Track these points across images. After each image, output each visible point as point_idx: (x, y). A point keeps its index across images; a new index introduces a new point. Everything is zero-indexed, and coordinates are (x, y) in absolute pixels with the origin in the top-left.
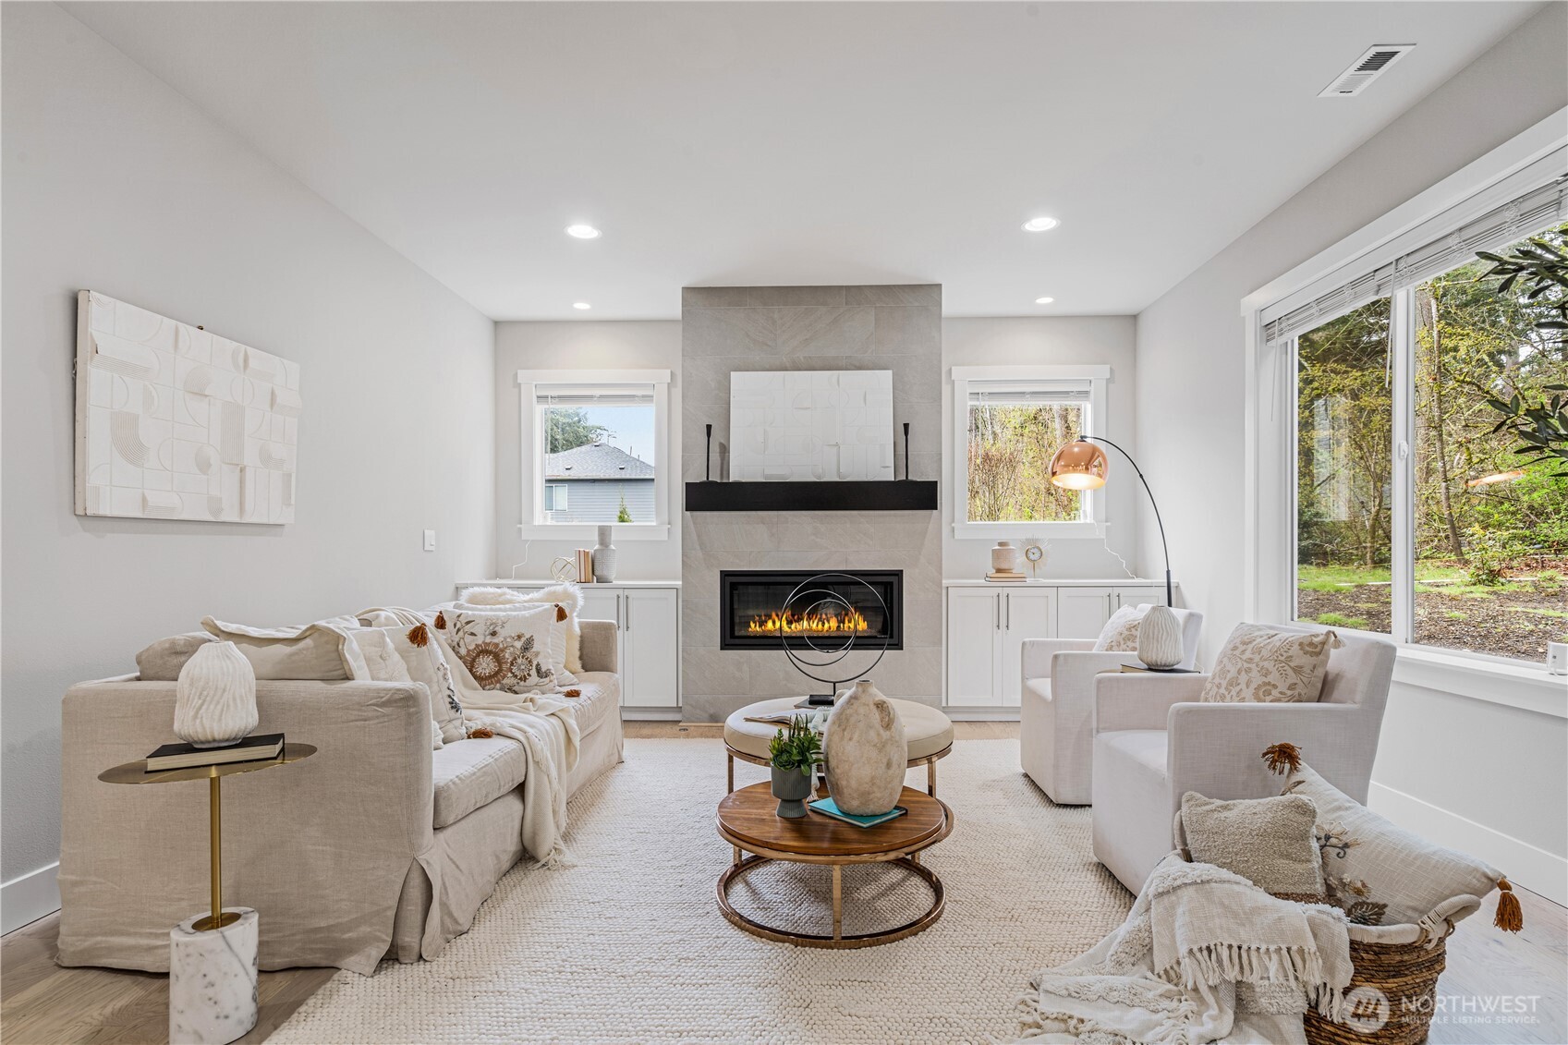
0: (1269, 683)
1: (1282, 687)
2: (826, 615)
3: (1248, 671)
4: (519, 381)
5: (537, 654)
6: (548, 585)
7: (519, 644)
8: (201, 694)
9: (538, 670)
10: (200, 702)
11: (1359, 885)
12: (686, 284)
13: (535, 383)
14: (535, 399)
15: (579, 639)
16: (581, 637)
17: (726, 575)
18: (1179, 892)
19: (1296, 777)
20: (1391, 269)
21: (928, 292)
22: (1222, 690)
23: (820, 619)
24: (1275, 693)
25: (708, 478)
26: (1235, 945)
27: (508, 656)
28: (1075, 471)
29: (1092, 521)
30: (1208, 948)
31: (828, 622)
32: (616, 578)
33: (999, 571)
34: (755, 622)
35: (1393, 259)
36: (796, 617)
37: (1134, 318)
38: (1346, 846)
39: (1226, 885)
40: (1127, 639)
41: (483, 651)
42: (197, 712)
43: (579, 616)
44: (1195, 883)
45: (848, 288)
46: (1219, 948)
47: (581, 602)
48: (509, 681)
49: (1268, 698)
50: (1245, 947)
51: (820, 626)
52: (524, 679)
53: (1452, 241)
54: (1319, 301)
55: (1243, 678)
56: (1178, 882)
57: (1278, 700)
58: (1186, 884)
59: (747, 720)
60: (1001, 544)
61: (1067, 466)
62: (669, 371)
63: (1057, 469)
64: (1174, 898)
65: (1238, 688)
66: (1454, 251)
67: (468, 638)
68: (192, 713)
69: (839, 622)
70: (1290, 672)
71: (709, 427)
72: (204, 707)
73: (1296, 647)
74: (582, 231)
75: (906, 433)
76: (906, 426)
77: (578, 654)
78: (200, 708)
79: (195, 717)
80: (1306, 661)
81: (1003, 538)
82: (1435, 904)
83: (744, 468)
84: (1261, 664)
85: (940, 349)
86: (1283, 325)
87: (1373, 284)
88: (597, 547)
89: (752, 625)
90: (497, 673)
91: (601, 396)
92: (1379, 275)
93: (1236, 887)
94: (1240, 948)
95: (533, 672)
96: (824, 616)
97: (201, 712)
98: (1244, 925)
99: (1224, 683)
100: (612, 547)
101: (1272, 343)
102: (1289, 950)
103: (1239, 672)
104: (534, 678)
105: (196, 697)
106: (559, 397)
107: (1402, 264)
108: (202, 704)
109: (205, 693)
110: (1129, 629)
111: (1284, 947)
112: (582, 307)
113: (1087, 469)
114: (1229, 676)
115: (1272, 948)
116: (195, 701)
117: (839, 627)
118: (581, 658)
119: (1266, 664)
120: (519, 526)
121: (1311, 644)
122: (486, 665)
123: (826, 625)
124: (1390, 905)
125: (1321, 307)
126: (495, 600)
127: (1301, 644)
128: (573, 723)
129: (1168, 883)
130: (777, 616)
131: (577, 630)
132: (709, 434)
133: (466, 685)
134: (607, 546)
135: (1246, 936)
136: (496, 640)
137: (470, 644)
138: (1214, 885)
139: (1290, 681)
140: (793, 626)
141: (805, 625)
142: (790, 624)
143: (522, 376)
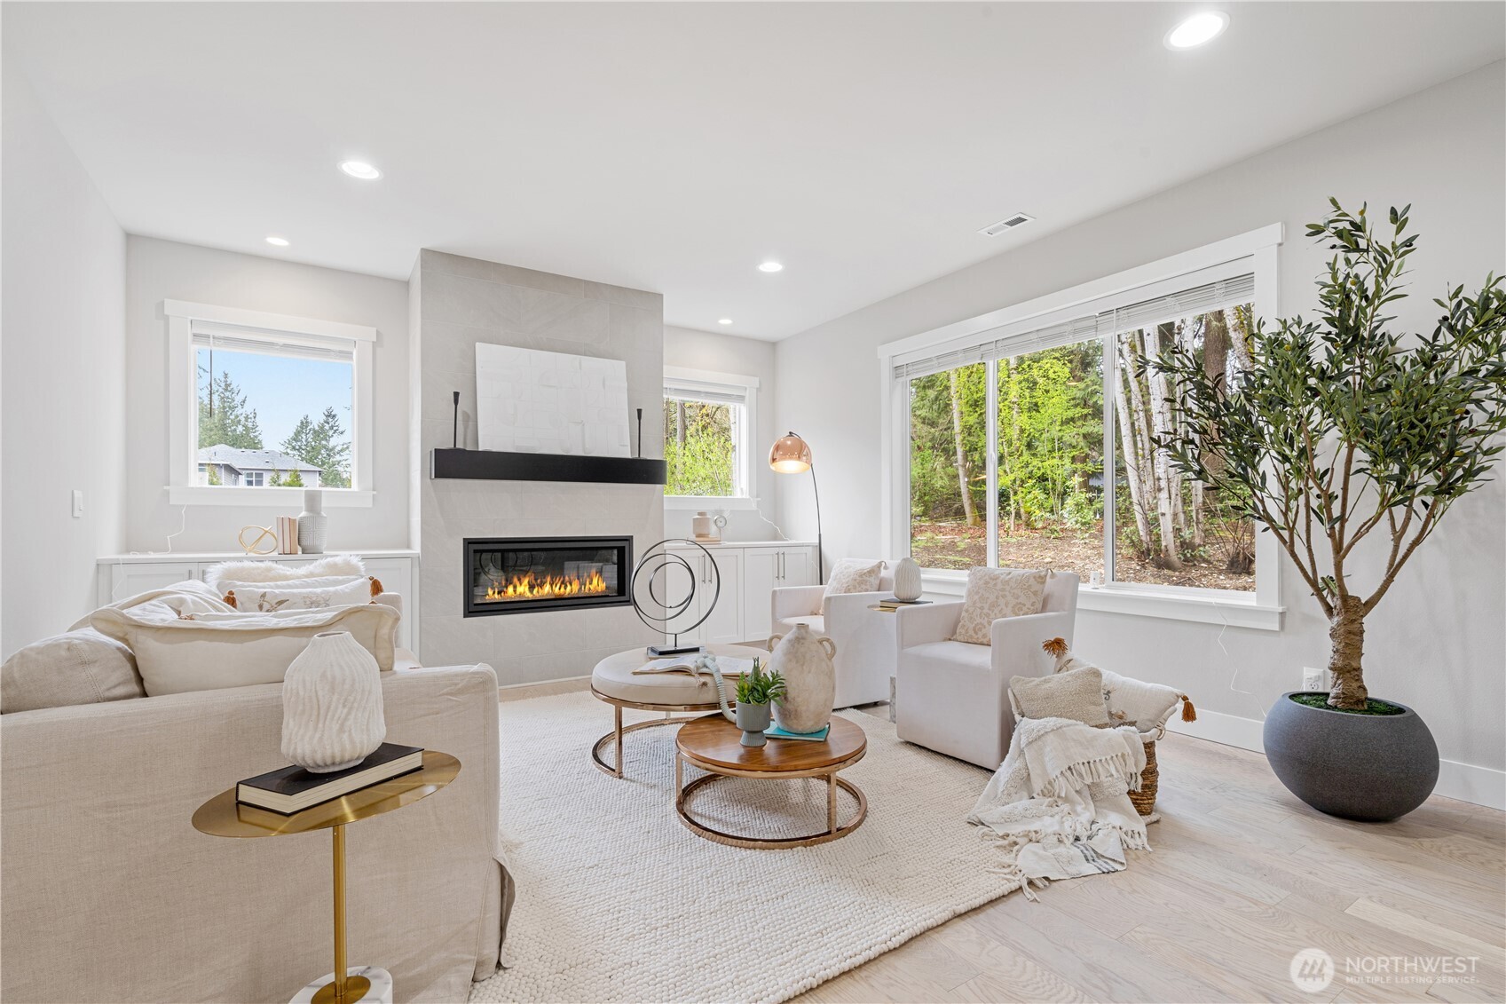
0: (1020, 603)
1: (1028, 605)
2: (569, 577)
3: (1004, 596)
4: (166, 313)
6: (225, 560)
8: (346, 700)
10: (346, 710)
11: (1121, 713)
13: (190, 318)
14: (190, 337)
17: (469, 543)
18: (1043, 738)
19: (1066, 658)
20: (993, 346)
21: (653, 300)
22: (986, 611)
23: (563, 583)
24: (1025, 609)
25: (455, 445)
26: (1085, 762)
28: (791, 458)
29: (748, 497)
30: (1070, 768)
31: (571, 585)
32: (329, 548)
33: (699, 536)
34: (493, 588)
35: (994, 340)
36: (539, 581)
37: (773, 345)
38: (1109, 692)
39: (1072, 727)
40: (861, 583)
42: (342, 725)
44: (1053, 730)
45: (587, 283)
46: (1077, 766)
49: (1022, 613)
50: (1092, 761)
51: (562, 589)
53: (1033, 337)
54: (938, 357)
55: (1002, 601)
56: (1042, 732)
57: (1027, 614)
58: (1047, 732)
59: (635, 674)
60: (700, 514)
61: (784, 454)
62: (375, 329)
63: (777, 456)
64: (1040, 743)
65: (1000, 608)
66: (1033, 343)
68: (336, 727)
69: (581, 585)
70: (1031, 595)
71: (456, 395)
72: (352, 717)
73: (1032, 579)
74: (360, 169)
75: (639, 417)
76: (639, 411)
78: (346, 719)
79: (341, 730)
80: (1036, 587)
81: (702, 509)
82: (1162, 715)
83: (493, 438)
84: (1012, 591)
85: (662, 348)
86: (910, 368)
87: (978, 353)
88: (303, 514)
89: (490, 592)
91: (285, 345)
92: (983, 348)
93: (1077, 727)
94: (1089, 763)
96: (567, 578)
97: (348, 723)
98: (1088, 749)
99: (986, 606)
100: (324, 514)
101: (900, 380)
102: (1117, 756)
103: (997, 598)
105: (341, 706)
106: (225, 339)
107: (999, 344)
108: (349, 713)
109: (351, 698)
110: (861, 576)
111: (1114, 755)
112: (278, 242)
113: (799, 457)
114: (989, 601)
115: (1109, 758)
116: (339, 711)
117: (581, 588)
119: (1015, 591)
120: (166, 488)
121: (1040, 577)
123: (569, 588)
124: (1138, 721)
125: (940, 361)
127: (1034, 577)
129: (1034, 735)
130: (519, 580)
132: (456, 402)
134: (319, 513)
135: (1092, 755)
138: (1064, 729)
139: (1032, 601)
140: (535, 591)
141: (547, 588)
142: (531, 587)
143: (171, 307)
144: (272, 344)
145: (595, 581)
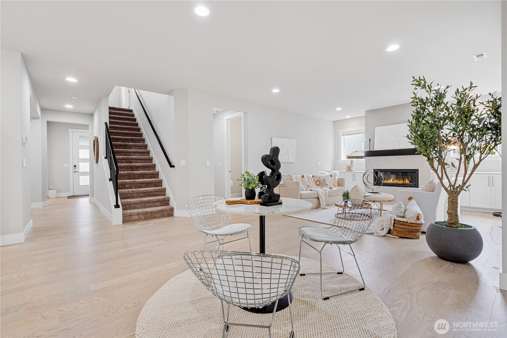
5: (326, 182)
7: (323, 180)
9: (326, 184)
12: (366, 110)
14: (341, 135)
15: (337, 181)
16: (338, 180)
17: (374, 170)
23: (399, 180)
25: (370, 150)
27: (321, 182)
36: (394, 179)
41: (318, 181)
43: (338, 177)
47: (338, 174)
48: (321, 185)
52: (323, 185)
67: (316, 179)
71: (370, 139)
77: (337, 183)
83: (377, 148)
90: (319, 184)
95: (325, 184)
100: (354, 164)
104: (325, 185)
106: (346, 134)
112: (348, 117)
118: (338, 184)
120: (338, 160)
122: (318, 183)
123: (401, 182)
126: (324, 173)
128: (327, 192)
130: (391, 179)
131: (337, 179)
132: (370, 141)
133: (315, 185)
134: (352, 164)
136: (320, 179)
137: (316, 180)
141: (396, 181)
142: (393, 181)
143: (339, 131)
144: (352, 134)
145: (407, 181)
